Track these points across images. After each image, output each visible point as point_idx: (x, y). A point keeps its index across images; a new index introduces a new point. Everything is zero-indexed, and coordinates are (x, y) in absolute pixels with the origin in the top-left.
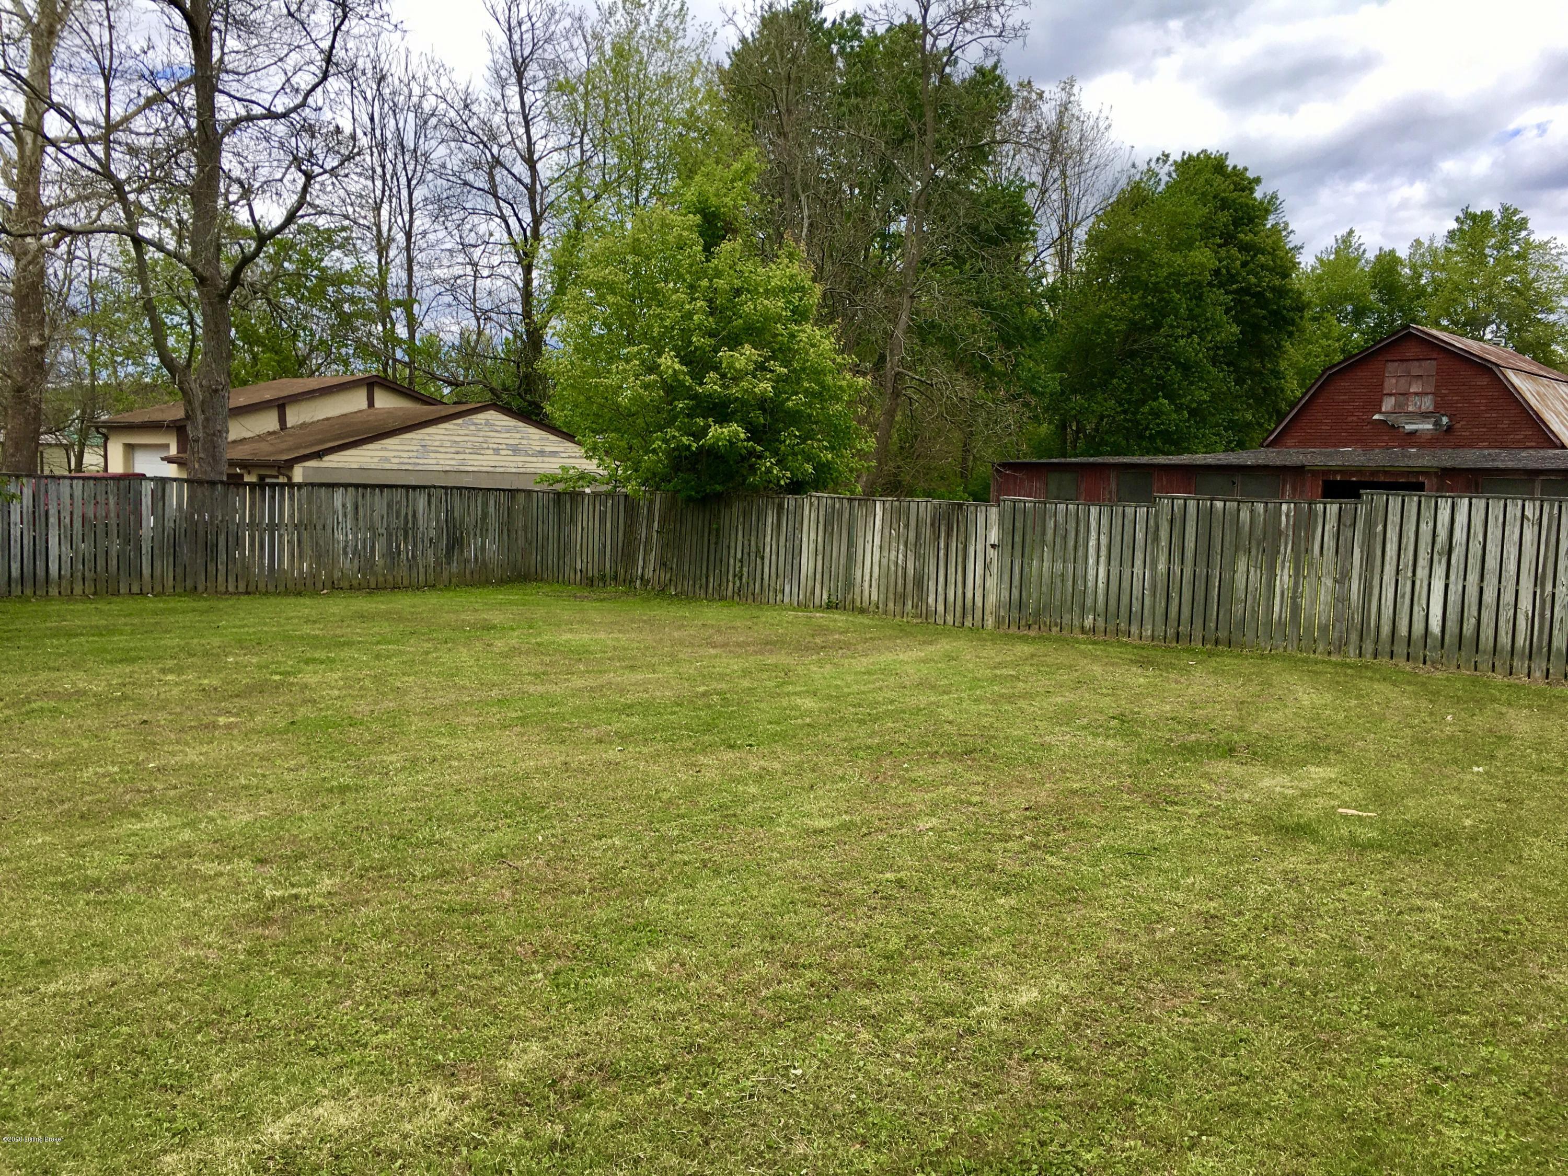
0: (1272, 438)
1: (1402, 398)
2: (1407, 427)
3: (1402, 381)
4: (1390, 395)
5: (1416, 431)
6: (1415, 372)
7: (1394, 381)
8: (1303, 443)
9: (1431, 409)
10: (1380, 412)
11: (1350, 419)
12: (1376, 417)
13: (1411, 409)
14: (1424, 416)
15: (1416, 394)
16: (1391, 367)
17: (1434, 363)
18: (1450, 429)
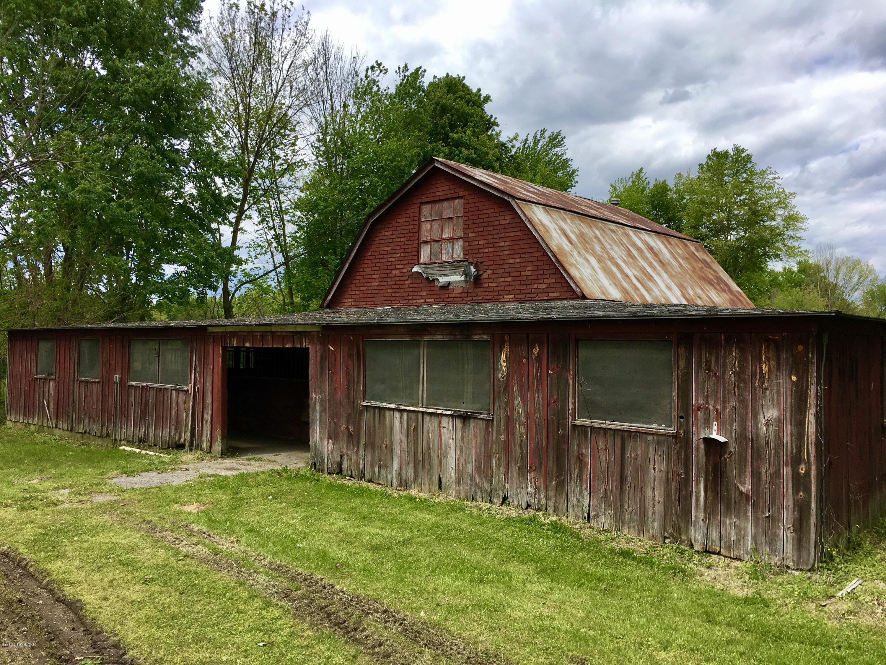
0: (330, 297)
1: (436, 245)
2: (441, 279)
3: (436, 225)
4: (426, 242)
5: (449, 284)
6: (447, 214)
7: (428, 226)
8: (358, 302)
9: (462, 257)
10: (419, 264)
11: (394, 272)
12: (415, 269)
13: (444, 258)
14: (454, 265)
15: (448, 240)
16: (426, 210)
17: (461, 201)
18: (478, 278)
